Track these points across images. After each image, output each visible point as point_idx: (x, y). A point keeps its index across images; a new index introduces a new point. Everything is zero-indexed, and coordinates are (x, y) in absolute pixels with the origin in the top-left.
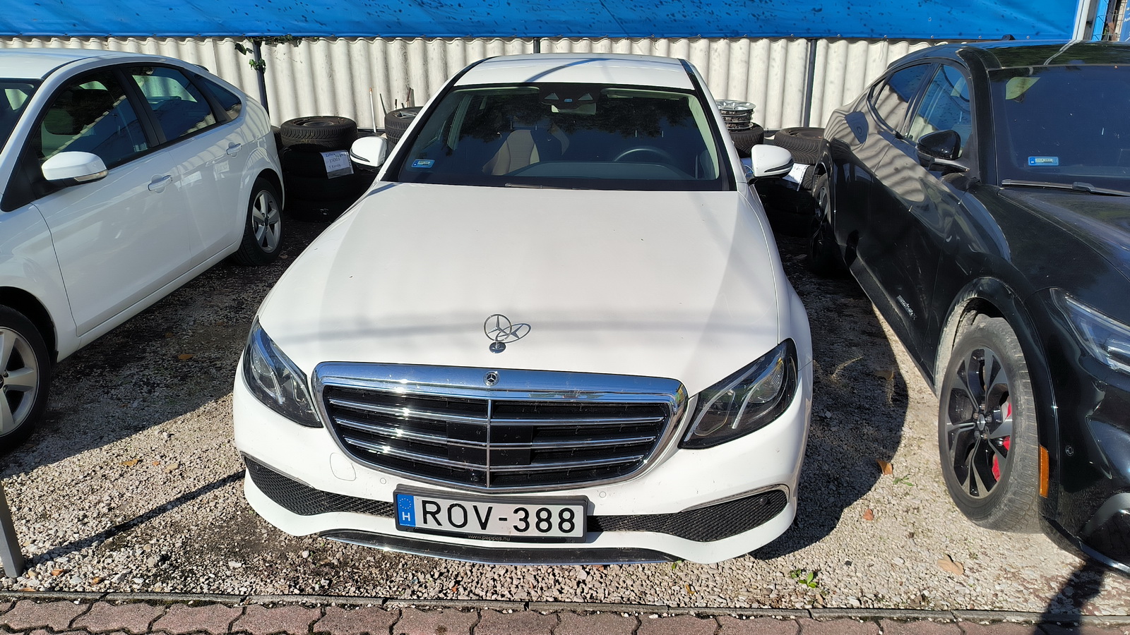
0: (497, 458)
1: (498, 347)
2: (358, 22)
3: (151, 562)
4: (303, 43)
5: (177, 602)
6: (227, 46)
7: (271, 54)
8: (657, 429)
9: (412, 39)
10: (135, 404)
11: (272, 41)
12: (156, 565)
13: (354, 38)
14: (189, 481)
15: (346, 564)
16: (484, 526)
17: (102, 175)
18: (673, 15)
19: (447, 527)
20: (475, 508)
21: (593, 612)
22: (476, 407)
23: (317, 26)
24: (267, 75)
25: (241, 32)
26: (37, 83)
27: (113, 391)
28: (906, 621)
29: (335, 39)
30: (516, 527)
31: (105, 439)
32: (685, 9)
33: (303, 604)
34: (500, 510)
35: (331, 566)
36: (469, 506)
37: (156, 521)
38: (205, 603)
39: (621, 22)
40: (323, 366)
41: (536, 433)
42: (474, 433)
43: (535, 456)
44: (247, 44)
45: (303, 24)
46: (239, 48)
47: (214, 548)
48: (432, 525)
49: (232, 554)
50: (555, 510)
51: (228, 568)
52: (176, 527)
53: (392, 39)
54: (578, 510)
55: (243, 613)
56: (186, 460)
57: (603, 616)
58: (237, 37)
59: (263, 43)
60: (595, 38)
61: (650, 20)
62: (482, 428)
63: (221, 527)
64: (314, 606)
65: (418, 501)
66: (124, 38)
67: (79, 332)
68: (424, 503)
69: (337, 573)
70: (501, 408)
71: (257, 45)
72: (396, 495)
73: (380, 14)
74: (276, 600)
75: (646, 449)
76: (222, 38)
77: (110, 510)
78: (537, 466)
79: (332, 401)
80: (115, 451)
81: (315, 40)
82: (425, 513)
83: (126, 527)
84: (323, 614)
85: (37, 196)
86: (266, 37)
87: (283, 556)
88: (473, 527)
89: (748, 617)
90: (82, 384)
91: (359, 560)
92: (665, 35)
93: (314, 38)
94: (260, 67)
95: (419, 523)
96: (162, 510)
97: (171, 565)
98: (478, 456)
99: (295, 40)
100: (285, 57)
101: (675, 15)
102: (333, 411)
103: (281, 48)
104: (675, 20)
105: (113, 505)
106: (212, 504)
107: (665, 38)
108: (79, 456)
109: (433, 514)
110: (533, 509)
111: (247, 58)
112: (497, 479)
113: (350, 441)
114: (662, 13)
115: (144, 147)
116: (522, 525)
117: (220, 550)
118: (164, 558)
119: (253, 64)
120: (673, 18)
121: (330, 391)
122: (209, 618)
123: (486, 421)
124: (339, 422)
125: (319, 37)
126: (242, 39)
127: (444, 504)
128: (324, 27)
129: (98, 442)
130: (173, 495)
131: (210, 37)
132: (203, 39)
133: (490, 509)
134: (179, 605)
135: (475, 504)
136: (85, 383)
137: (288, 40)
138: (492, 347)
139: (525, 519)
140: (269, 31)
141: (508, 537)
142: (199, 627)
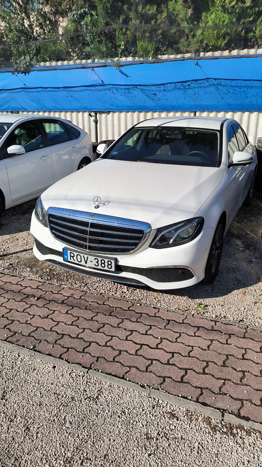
0: (91, 241)
1: (98, 207)
2: (130, 106)
3: (7, 264)
4: (111, 113)
5: (8, 274)
6: (86, 114)
7: (100, 117)
8: (140, 239)
9: (148, 112)
10: (24, 225)
11: (101, 112)
12: (8, 266)
13: (128, 112)
14: (28, 247)
15: (58, 275)
16: (86, 263)
17: (24, 153)
18: (252, 102)
19: (76, 262)
20: (84, 256)
21: (121, 300)
22: (86, 224)
23: (116, 108)
24: (98, 125)
25: (91, 110)
26: (12, 124)
27: (20, 221)
28: (227, 324)
29: (122, 112)
30: (95, 264)
31: (12, 233)
32: (257, 100)
33: (39, 281)
34: (91, 258)
35: (53, 274)
36: (82, 255)
37: (14, 255)
38: (14, 276)
39: (229, 105)
40: (50, 208)
41: (102, 235)
42: (84, 232)
43: (101, 242)
44: (93, 114)
45: (111, 107)
46: (90, 115)
47: (25, 264)
48: (72, 261)
49: (29, 267)
50: (106, 260)
51: (26, 270)
52: (18, 257)
53: (141, 112)
54: (113, 262)
55: (23, 280)
56: (29, 241)
57: (123, 301)
58: (90, 111)
59: (98, 113)
60: (219, 111)
61: (242, 104)
62: (87, 231)
63: (30, 260)
64: (41, 282)
65: (69, 252)
66: (56, 112)
67: (13, 201)
68: (70, 253)
69: (54, 276)
70: (93, 225)
71: (96, 114)
72: (63, 249)
73: (137, 103)
74: (32, 279)
75: (136, 245)
76: (85, 112)
77: (4, 250)
78: (101, 245)
79: (50, 219)
80: (12, 236)
81: (115, 113)
82: (71, 256)
83: (6, 255)
84: (43, 284)
85: (5, 158)
86: (99, 111)
87: (42, 269)
88: (83, 263)
89: (170, 311)
90: (13, 218)
91: (62, 275)
92: (248, 110)
93: (114, 112)
94: (96, 122)
95: (69, 260)
96: (17, 252)
97: (12, 266)
98: (85, 240)
99: (108, 112)
100: (105, 118)
101: (253, 102)
102: (50, 222)
103: (104, 115)
104: (252, 104)
105: (5, 249)
106: (30, 253)
107: (248, 111)
108: (3, 236)
109: (73, 257)
110: (100, 259)
111: (93, 119)
112: (90, 248)
113: (53, 231)
114: (247, 102)
115: (43, 146)
116: (97, 264)
117: (27, 265)
118: (11, 264)
119: (94, 121)
120: (252, 103)
121: (50, 216)
122: (14, 280)
123: (88, 229)
124: (51, 225)
125: (116, 111)
126: (91, 112)
127: (76, 254)
128: (118, 108)
129: (10, 233)
130: (22, 249)
131: (82, 111)
132: (79, 112)
133: (88, 257)
134: (8, 275)
135: (84, 255)
136: (14, 217)
137: (106, 112)
138: (95, 207)
139: (97, 262)
140: (100, 109)
141: (92, 267)
142: (10, 281)
